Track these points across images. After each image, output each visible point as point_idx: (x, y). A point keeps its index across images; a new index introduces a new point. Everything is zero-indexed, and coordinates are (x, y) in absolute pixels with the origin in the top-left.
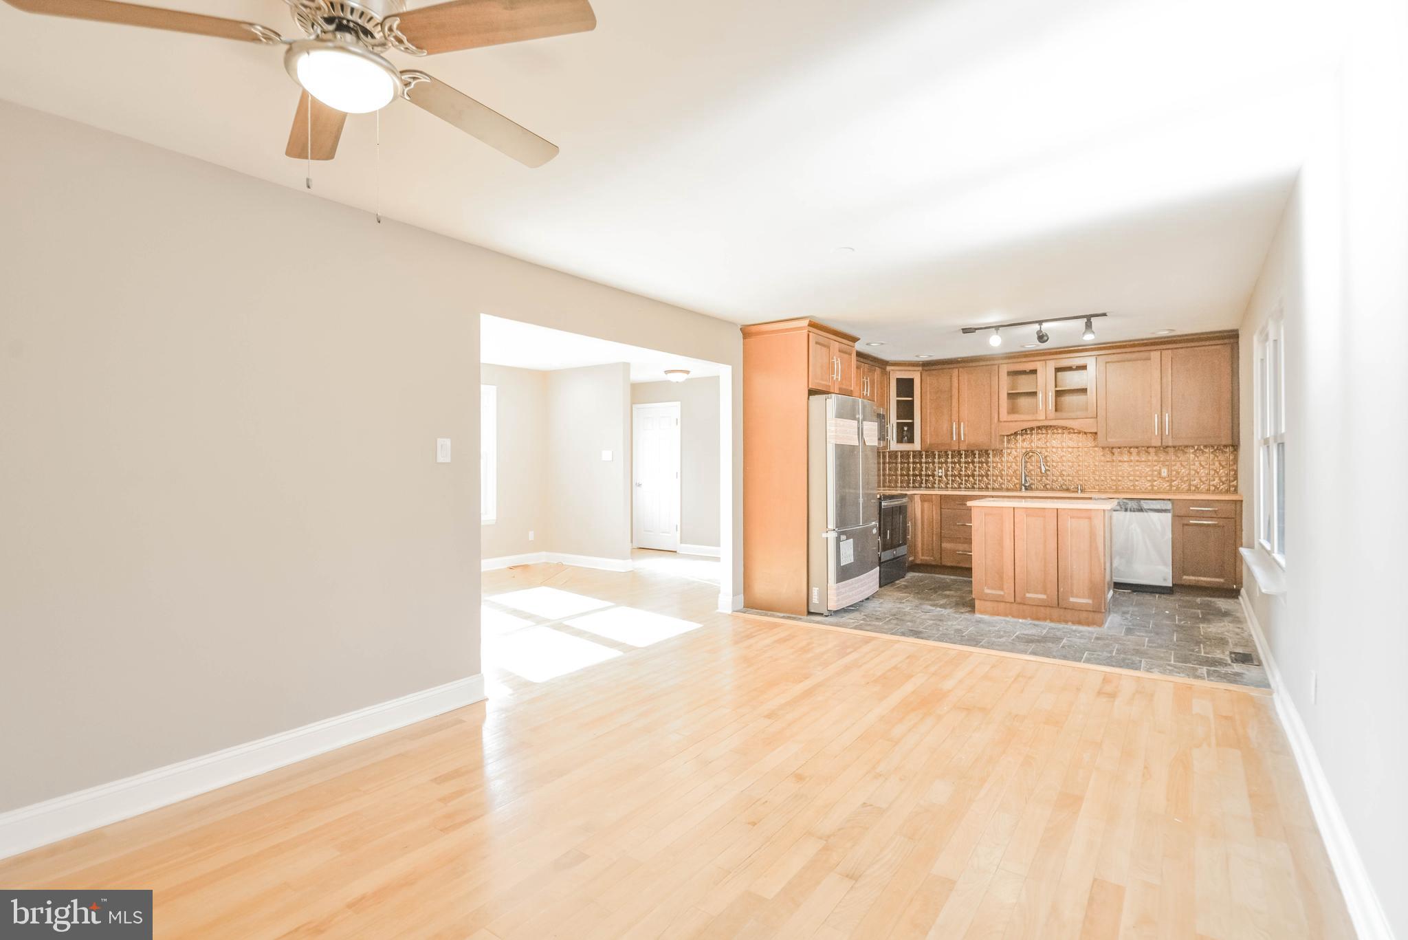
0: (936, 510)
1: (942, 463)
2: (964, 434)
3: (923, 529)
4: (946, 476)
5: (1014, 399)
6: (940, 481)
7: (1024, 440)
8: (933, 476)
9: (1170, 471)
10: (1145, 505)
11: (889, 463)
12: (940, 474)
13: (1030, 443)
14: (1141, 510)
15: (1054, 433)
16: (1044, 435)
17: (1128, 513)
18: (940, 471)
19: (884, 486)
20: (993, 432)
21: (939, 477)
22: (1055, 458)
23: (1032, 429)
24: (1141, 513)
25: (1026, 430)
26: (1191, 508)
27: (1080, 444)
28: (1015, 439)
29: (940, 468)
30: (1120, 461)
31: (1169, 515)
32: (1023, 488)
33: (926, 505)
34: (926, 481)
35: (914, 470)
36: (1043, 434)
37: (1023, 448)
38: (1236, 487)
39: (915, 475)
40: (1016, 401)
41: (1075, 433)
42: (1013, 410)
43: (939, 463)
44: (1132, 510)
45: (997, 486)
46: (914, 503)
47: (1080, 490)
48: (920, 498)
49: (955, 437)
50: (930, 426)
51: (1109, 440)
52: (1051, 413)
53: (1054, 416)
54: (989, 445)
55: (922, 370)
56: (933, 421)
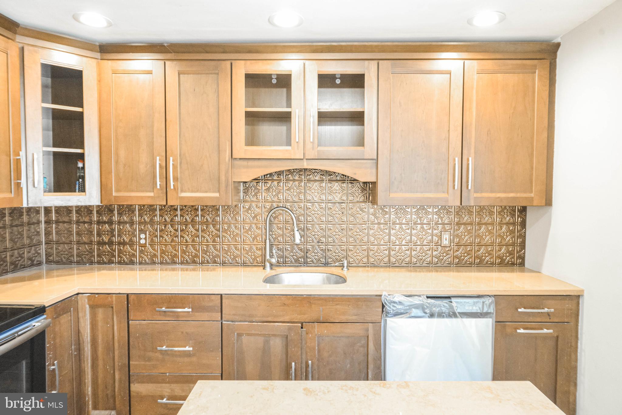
0: (120, 322)
1: (145, 223)
2: (176, 179)
3: (95, 359)
4: (152, 243)
5: (253, 125)
6: (141, 252)
7: (268, 189)
8: (131, 243)
10: (458, 305)
11: (57, 222)
12: (143, 241)
13: (277, 195)
14: (453, 315)
15: (309, 180)
16: (297, 183)
17: (435, 321)
18: (143, 236)
19: (48, 262)
20: (223, 178)
22: (312, 217)
23: (279, 173)
24: (454, 320)
25: (271, 174)
26: (518, 310)
27: (344, 198)
28: (256, 188)
29: (141, 231)
30: (394, 223)
31: (490, 322)
32: (268, 265)
33: (100, 313)
34: (120, 251)
35: (99, 235)
36: (294, 180)
37: (266, 201)
38: (523, 258)
39: (101, 243)
40: (256, 127)
41: (337, 181)
42: (251, 141)
43: (140, 223)
44: (441, 315)
45: (228, 259)
46: (77, 310)
47: (345, 265)
48: (89, 300)
49: (158, 183)
50: (117, 162)
51: (392, 195)
52: (313, 148)
53: (316, 154)
54: (216, 198)
55: (98, 55)
56: (122, 153)
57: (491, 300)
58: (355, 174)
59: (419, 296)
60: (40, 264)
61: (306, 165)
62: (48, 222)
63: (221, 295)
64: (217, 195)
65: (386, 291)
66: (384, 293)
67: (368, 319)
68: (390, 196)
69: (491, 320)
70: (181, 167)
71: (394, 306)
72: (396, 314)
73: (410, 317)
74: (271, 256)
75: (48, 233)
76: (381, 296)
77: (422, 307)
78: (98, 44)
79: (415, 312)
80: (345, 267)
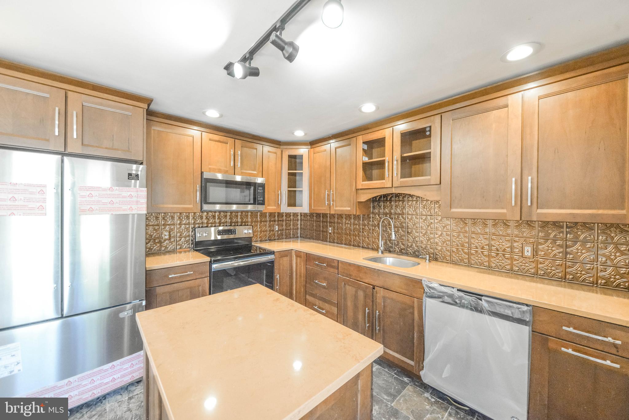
0: (304, 265)
4: (334, 233)
5: (365, 170)
6: (330, 236)
8: (327, 232)
9: (535, 252)
12: (330, 231)
18: (330, 229)
19: (300, 237)
20: (352, 200)
21: (330, 233)
22: (410, 225)
26: (564, 328)
28: (379, 206)
29: (330, 226)
30: (473, 233)
31: (526, 330)
32: (380, 251)
33: (299, 259)
34: (322, 235)
37: (384, 213)
40: (368, 171)
45: (365, 245)
46: (291, 257)
47: (428, 258)
48: (295, 253)
49: (326, 203)
50: (314, 193)
51: (453, 210)
52: (397, 180)
53: (399, 183)
54: (349, 210)
55: (309, 147)
56: (316, 190)
57: (525, 308)
58: (425, 195)
59: (453, 288)
60: (298, 237)
61: (394, 191)
62: (301, 220)
63: (338, 260)
64: (349, 209)
65: (426, 278)
66: (423, 279)
67: (415, 295)
68: (451, 211)
69: (527, 327)
70: (335, 194)
71: (429, 290)
72: (431, 297)
73: (443, 302)
74: (382, 246)
75: (301, 225)
76: (421, 280)
77: (451, 296)
78: (308, 142)
79: (446, 299)
80: (428, 260)
